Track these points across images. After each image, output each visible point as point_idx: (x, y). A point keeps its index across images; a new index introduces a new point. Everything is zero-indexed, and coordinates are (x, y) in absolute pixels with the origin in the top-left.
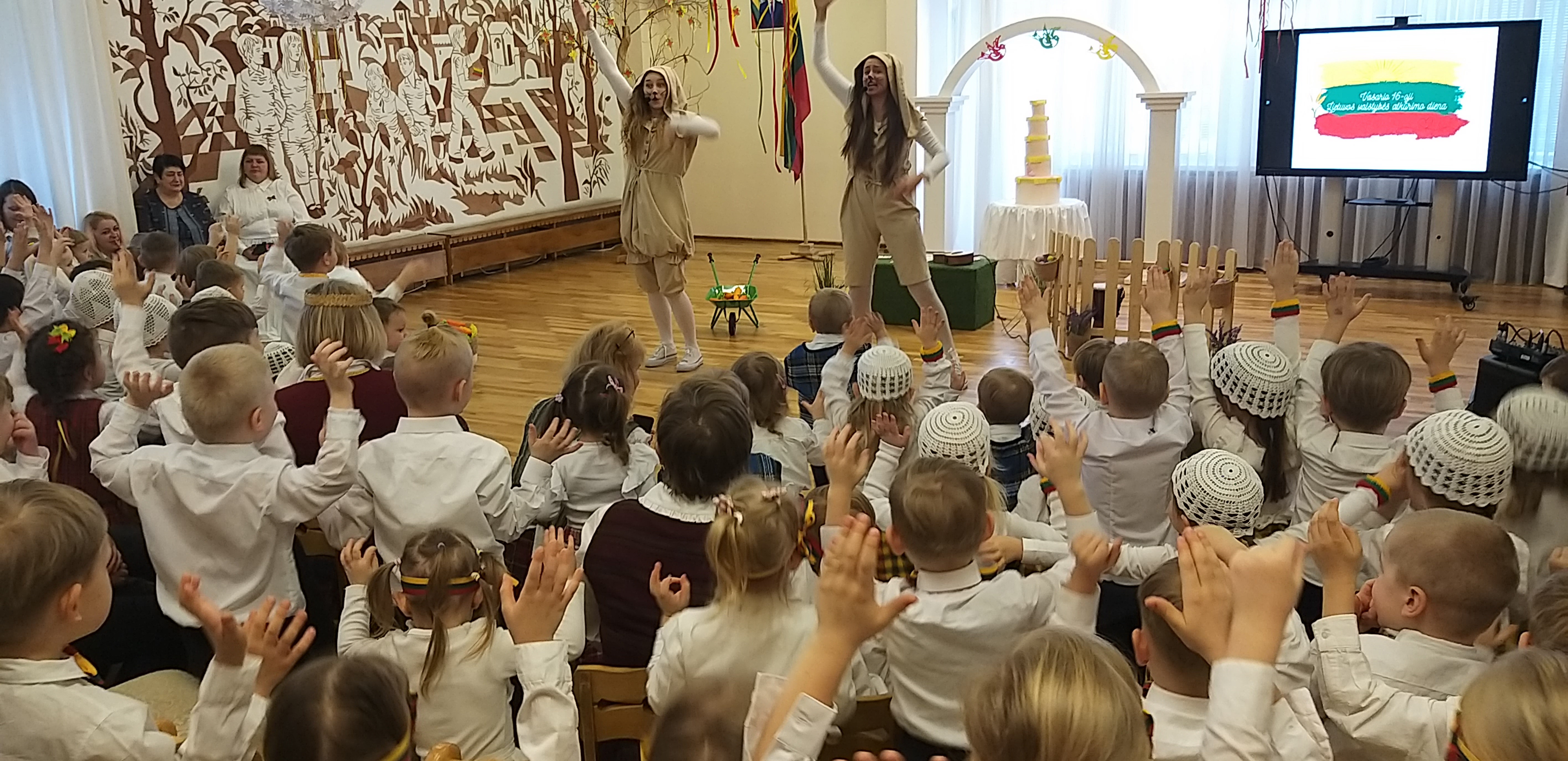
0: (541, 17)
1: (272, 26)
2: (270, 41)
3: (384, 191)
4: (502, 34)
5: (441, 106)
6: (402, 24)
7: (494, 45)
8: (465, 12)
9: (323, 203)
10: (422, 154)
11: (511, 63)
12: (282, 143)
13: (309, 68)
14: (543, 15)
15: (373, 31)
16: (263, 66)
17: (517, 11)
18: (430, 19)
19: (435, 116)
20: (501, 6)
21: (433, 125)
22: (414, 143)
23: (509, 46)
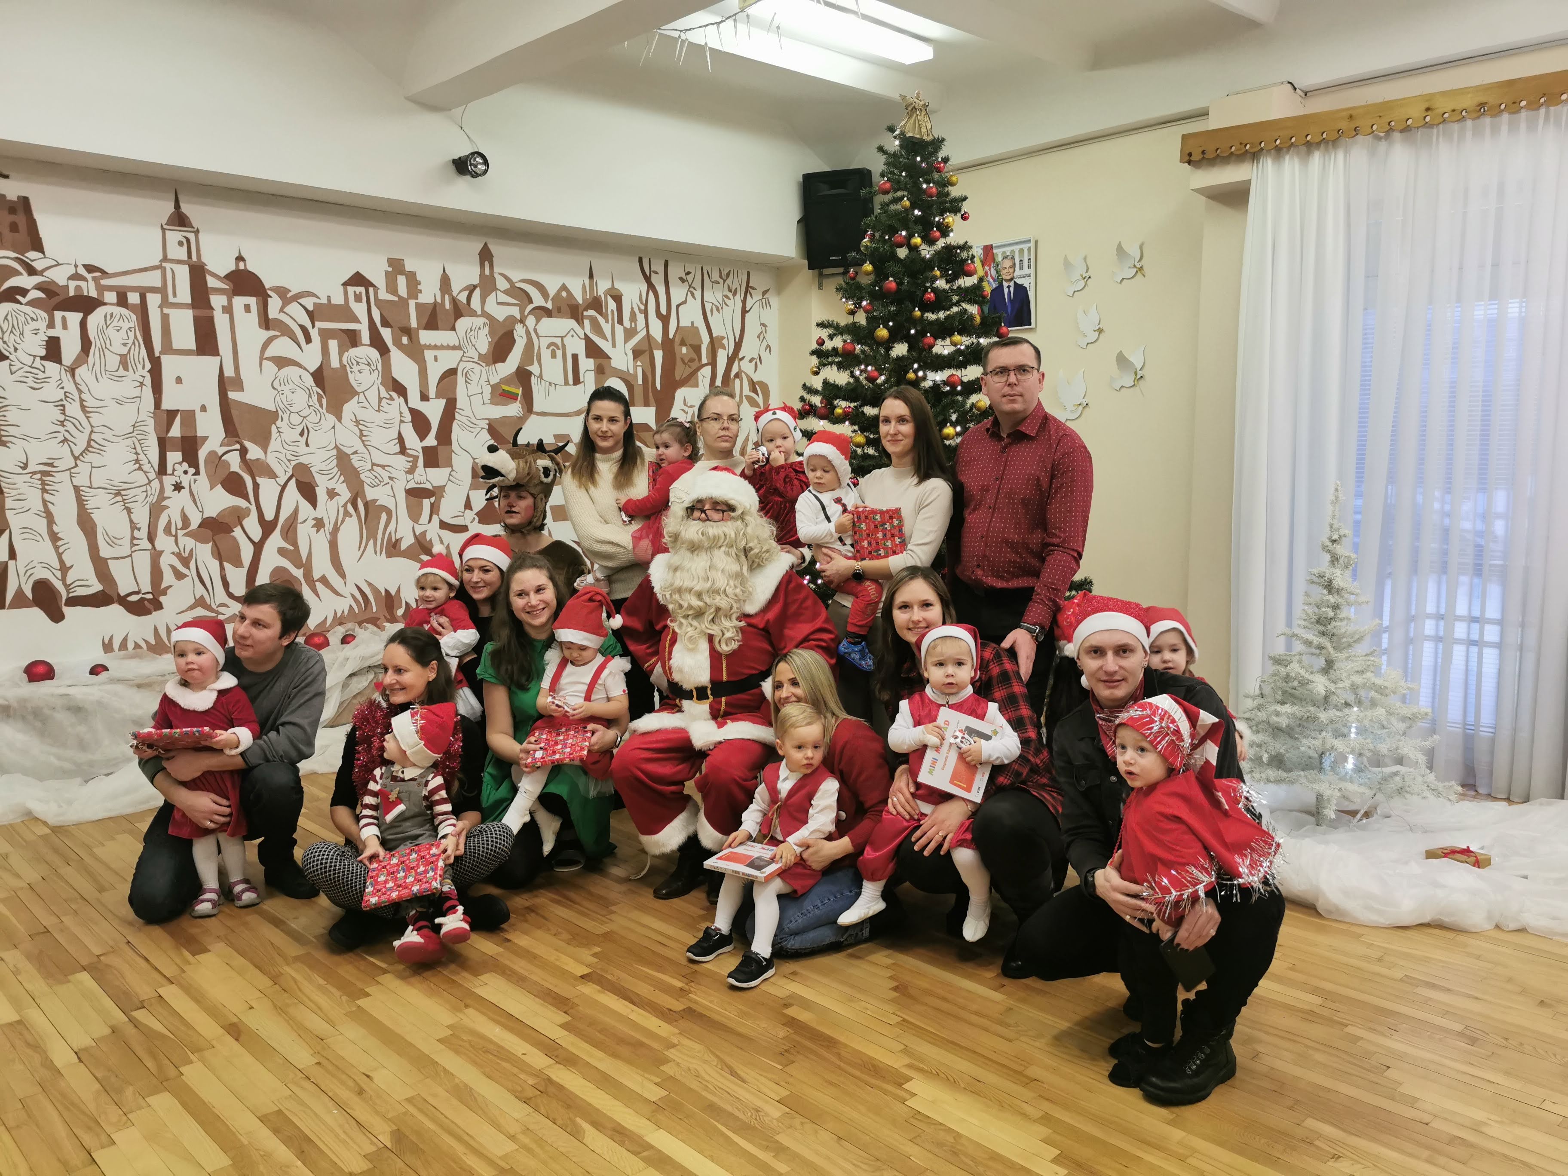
0: (641, 318)
1: (72, 293)
2: (64, 319)
3: (298, 573)
4: (562, 338)
5: (431, 440)
6: (360, 310)
7: (546, 354)
8: (491, 299)
9: (158, 589)
10: (384, 516)
11: (577, 381)
12: (77, 489)
13: (148, 366)
14: (645, 312)
15: (297, 314)
16: (42, 358)
17: (596, 304)
18: (418, 305)
19: (416, 458)
20: (564, 294)
21: (411, 471)
22: (369, 498)
23: (575, 357)
